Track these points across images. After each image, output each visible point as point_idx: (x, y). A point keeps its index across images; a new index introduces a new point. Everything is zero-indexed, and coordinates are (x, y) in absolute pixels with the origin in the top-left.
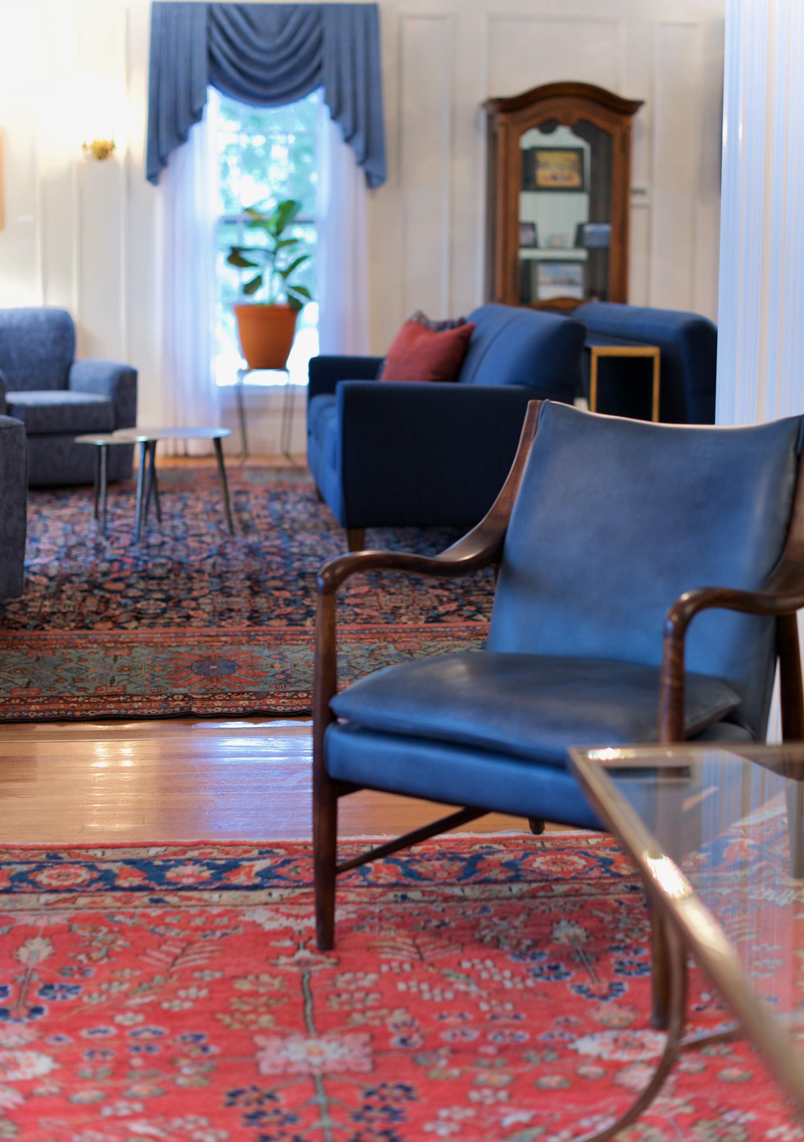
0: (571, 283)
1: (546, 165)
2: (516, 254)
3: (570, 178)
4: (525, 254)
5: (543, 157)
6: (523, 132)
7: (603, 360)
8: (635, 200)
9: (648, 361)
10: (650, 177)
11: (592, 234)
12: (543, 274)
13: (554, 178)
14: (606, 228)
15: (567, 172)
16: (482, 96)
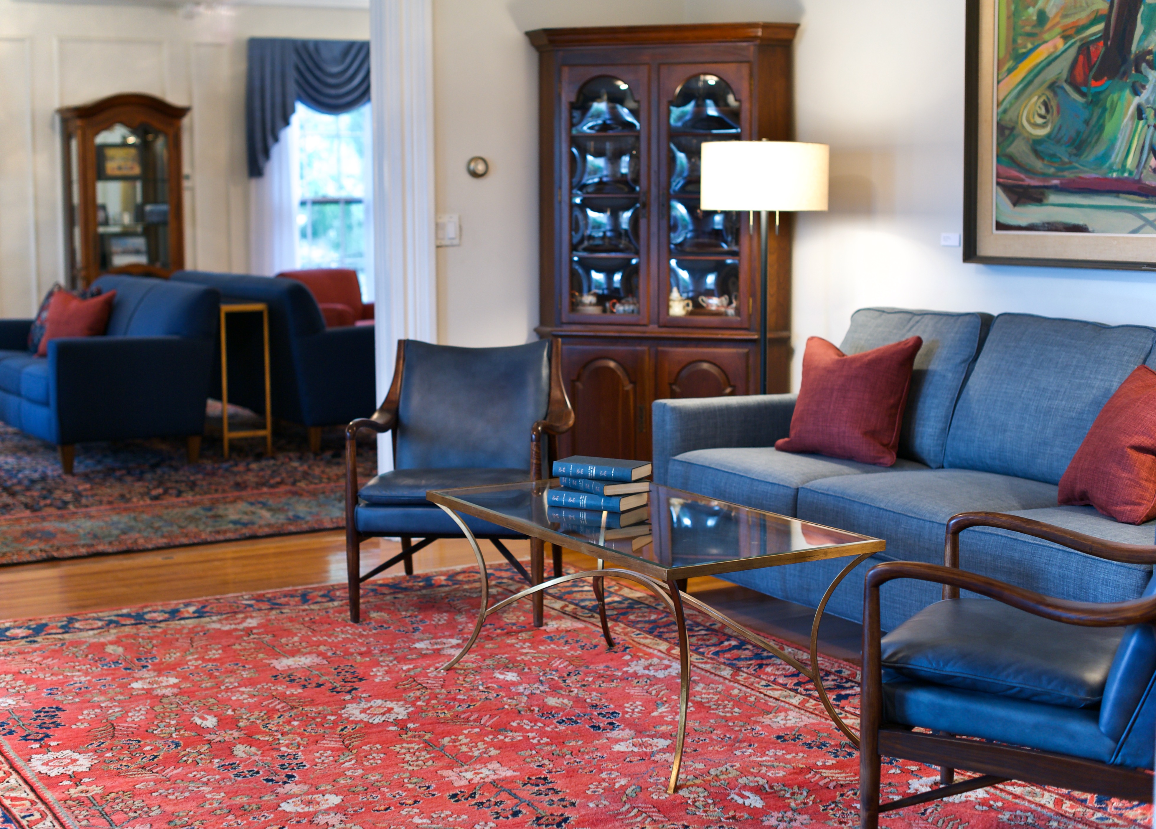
0: (137, 252)
1: (113, 159)
2: (95, 230)
3: (132, 168)
4: (101, 230)
5: (110, 152)
6: (97, 133)
7: (230, 316)
8: (186, 184)
9: (259, 314)
10: (192, 165)
11: (152, 212)
12: (116, 246)
13: (120, 168)
14: (164, 207)
15: (129, 164)
16: (57, 104)
